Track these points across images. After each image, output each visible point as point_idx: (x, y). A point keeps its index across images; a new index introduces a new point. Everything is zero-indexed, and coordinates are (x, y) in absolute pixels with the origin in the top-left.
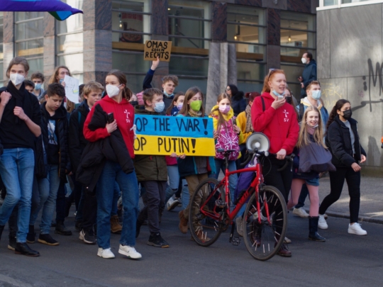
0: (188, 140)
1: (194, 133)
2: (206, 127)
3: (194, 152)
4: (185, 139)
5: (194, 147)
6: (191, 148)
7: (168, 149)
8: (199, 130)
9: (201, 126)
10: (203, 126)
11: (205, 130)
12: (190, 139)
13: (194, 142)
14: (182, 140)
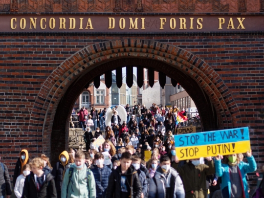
1: (234, 139)
3: (234, 151)
4: (227, 144)
5: (234, 148)
7: (214, 152)
8: (237, 137)
10: (241, 133)
11: (242, 136)
12: (231, 143)
13: (233, 145)
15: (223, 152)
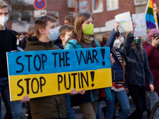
0: (87, 73)
1: (93, 64)
2: (103, 58)
3: (93, 85)
4: (84, 73)
5: (93, 80)
6: (90, 82)
7: (68, 87)
8: (97, 61)
9: (99, 57)
10: (101, 56)
11: (103, 60)
12: (89, 72)
13: (92, 74)
14: (82, 74)
15: (80, 87)
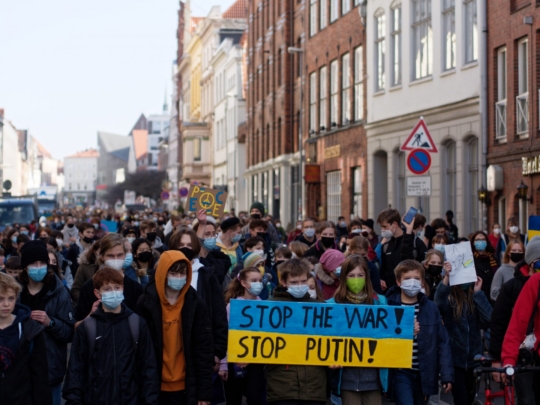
0: (362, 342)
1: (376, 330)
2: (399, 322)
3: (370, 361)
4: (357, 341)
5: (372, 353)
6: (366, 354)
7: (323, 355)
8: (386, 326)
9: (391, 319)
10: (395, 320)
11: (396, 326)
12: (366, 341)
13: (373, 345)
14: (352, 343)
15: (345, 360)
